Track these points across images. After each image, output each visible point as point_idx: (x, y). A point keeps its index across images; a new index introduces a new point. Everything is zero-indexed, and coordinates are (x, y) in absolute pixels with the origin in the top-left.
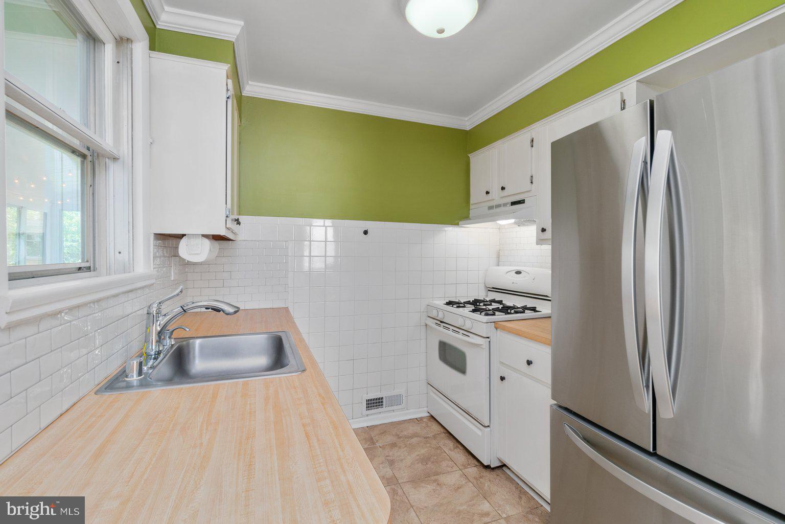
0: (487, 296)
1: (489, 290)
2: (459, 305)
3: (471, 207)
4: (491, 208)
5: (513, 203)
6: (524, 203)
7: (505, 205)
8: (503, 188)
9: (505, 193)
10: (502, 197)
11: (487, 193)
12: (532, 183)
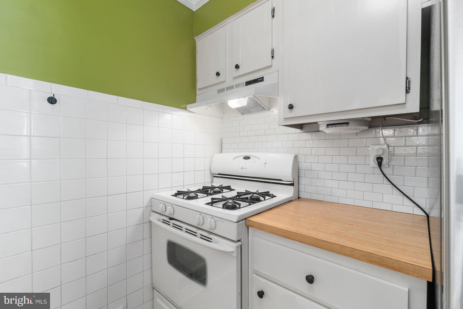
0: (212, 182)
1: (214, 176)
2: (189, 195)
3: (198, 92)
4: (220, 91)
5: (248, 83)
6: (263, 80)
7: (237, 86)
8: (237, 67)
9: (241, 71)
10: (235, 78)
11: (218, 74)
12: (273, 57)
